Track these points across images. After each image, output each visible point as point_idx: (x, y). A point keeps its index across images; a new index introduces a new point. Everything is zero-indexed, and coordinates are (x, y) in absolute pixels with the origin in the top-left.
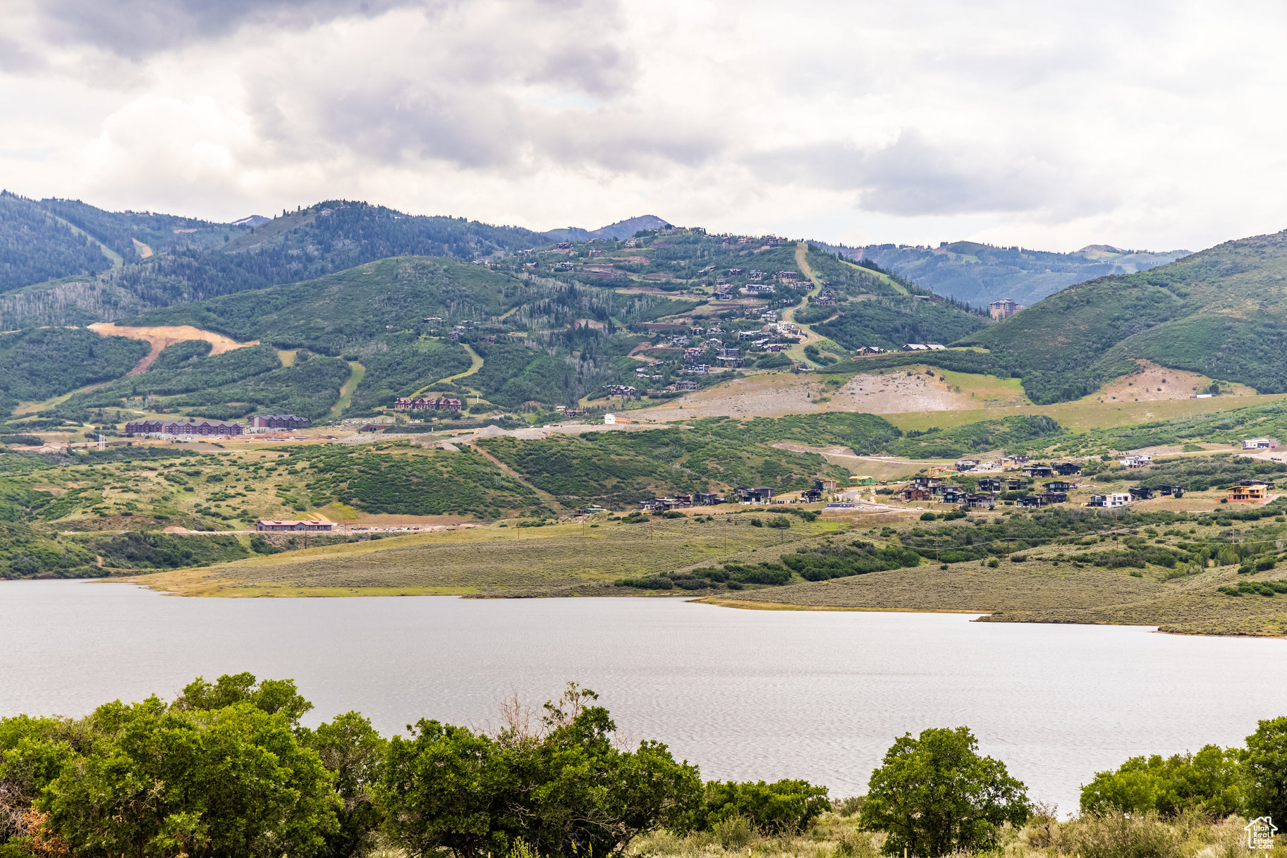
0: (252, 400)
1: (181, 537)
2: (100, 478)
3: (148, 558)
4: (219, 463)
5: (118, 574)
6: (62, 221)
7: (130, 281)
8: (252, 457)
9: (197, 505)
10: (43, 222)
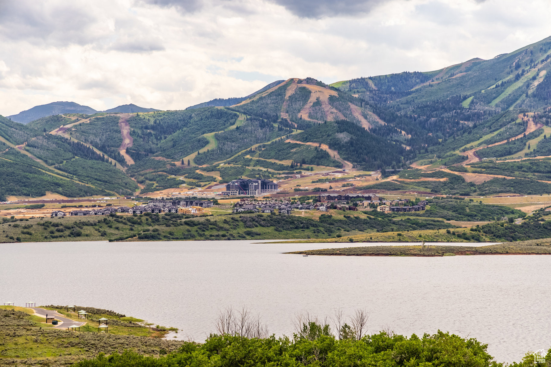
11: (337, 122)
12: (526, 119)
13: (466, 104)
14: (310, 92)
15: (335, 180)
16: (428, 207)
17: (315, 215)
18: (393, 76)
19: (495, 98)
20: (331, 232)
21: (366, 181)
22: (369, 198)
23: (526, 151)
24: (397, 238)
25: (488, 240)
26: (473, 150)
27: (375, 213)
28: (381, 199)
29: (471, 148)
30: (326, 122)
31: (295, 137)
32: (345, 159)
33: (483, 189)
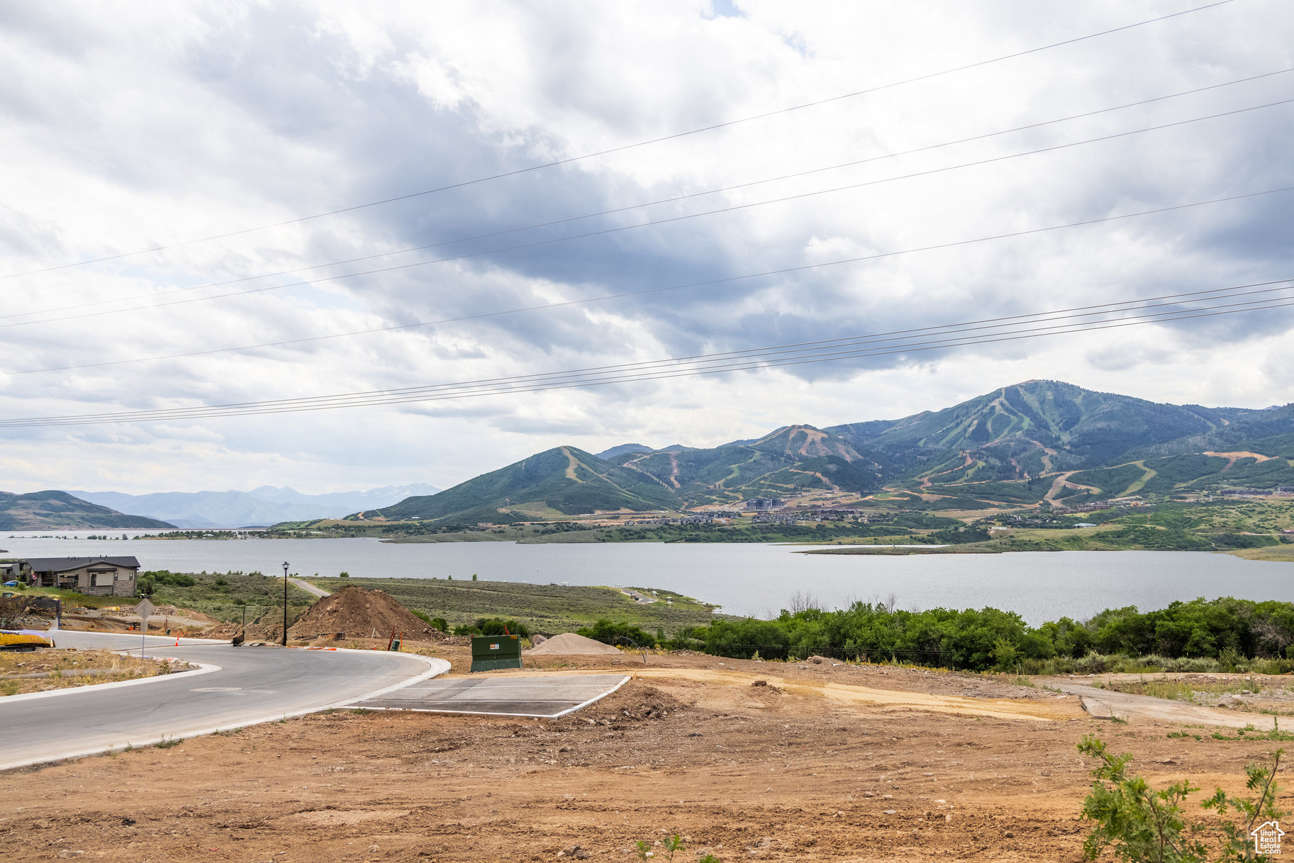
0: (1276, 481)
1: (1247, 536)
2: (1211, 512)
3: (1234, 544)
4: (1263, 506)
5: (1221, 550)
6: (1191, 413)
7: (1220, 435)
8: (1278, 504)
9: (1254, 523)
10: (1183, 414)
11: (828, 457)
12: (964, 455)
13: (921, 444)
14: (807, 435)
15: (826, 499)
16: (896, 519)
17: (813, 525)
18: (867, 423)
19: (942, 439)
20: (825, 537)
21: (850, 499)
22: (852, 512)
23: (965, 478)
24: (874, 541)
25: (939, 542)
26: (927, 478)
27: (857, 523)
28: (861, 513)
29: (926, 476)
30: (819, 457)
31: (797, 468)
32: (833, 484)
33: (935, 506)
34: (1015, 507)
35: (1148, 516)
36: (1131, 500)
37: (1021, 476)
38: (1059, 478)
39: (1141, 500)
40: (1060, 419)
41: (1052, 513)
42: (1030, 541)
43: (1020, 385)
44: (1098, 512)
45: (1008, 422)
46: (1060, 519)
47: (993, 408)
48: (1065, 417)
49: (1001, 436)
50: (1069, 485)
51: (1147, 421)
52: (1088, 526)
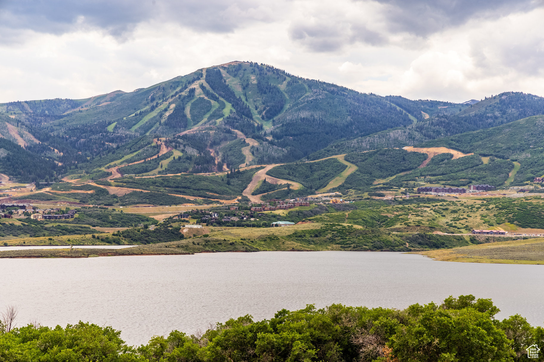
0: (470, 178)
1: (440, 236)
2: (407, 210)
3: (427, 244)
4: (456, 205)
5: (415, 251)
6: (393, 105)
7: (420, 129)
8: (470, 202)
9: (447, 223)
10: (386, 105)
12: (159, 143)
13: (110, 128)
16: (76, 215)
18: (46, 101)
19: (134, 124)
21: (21, 192)
22: (23, 207)
23: (159, 169)
24: (48, 242)
25: (126, 243)
26: (117, 168)
27: (29, 220)
28: (34, 208)
29: (115, 166)
32: (1, 172)
33: (124, 201)
34: (212, 203)
35: (347, 214)
36: (331, 196)
37: (220, 169)
38: (260, 172)
39: (340, 196)
40: (264, 106)
41: (250, 209)
42: (225, 240)
43: (223, 67)
44: (297, 209)
45: (209, 107)
46: (258, 216)
47: (193, 90)
48: (269, 104)
49: (200, 123)
50: (270, 180)
51: (350, 112)
52: (286, 225)
